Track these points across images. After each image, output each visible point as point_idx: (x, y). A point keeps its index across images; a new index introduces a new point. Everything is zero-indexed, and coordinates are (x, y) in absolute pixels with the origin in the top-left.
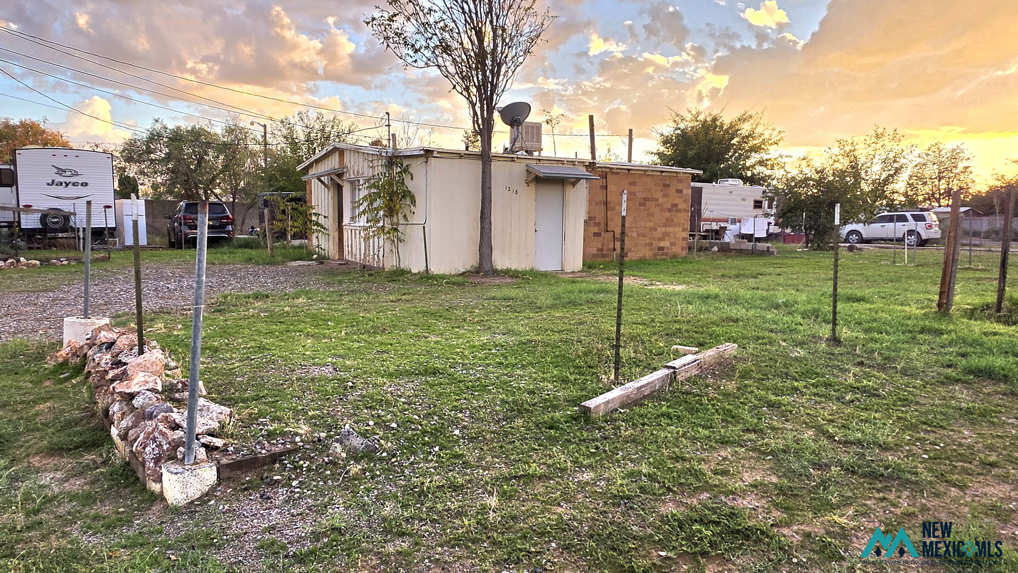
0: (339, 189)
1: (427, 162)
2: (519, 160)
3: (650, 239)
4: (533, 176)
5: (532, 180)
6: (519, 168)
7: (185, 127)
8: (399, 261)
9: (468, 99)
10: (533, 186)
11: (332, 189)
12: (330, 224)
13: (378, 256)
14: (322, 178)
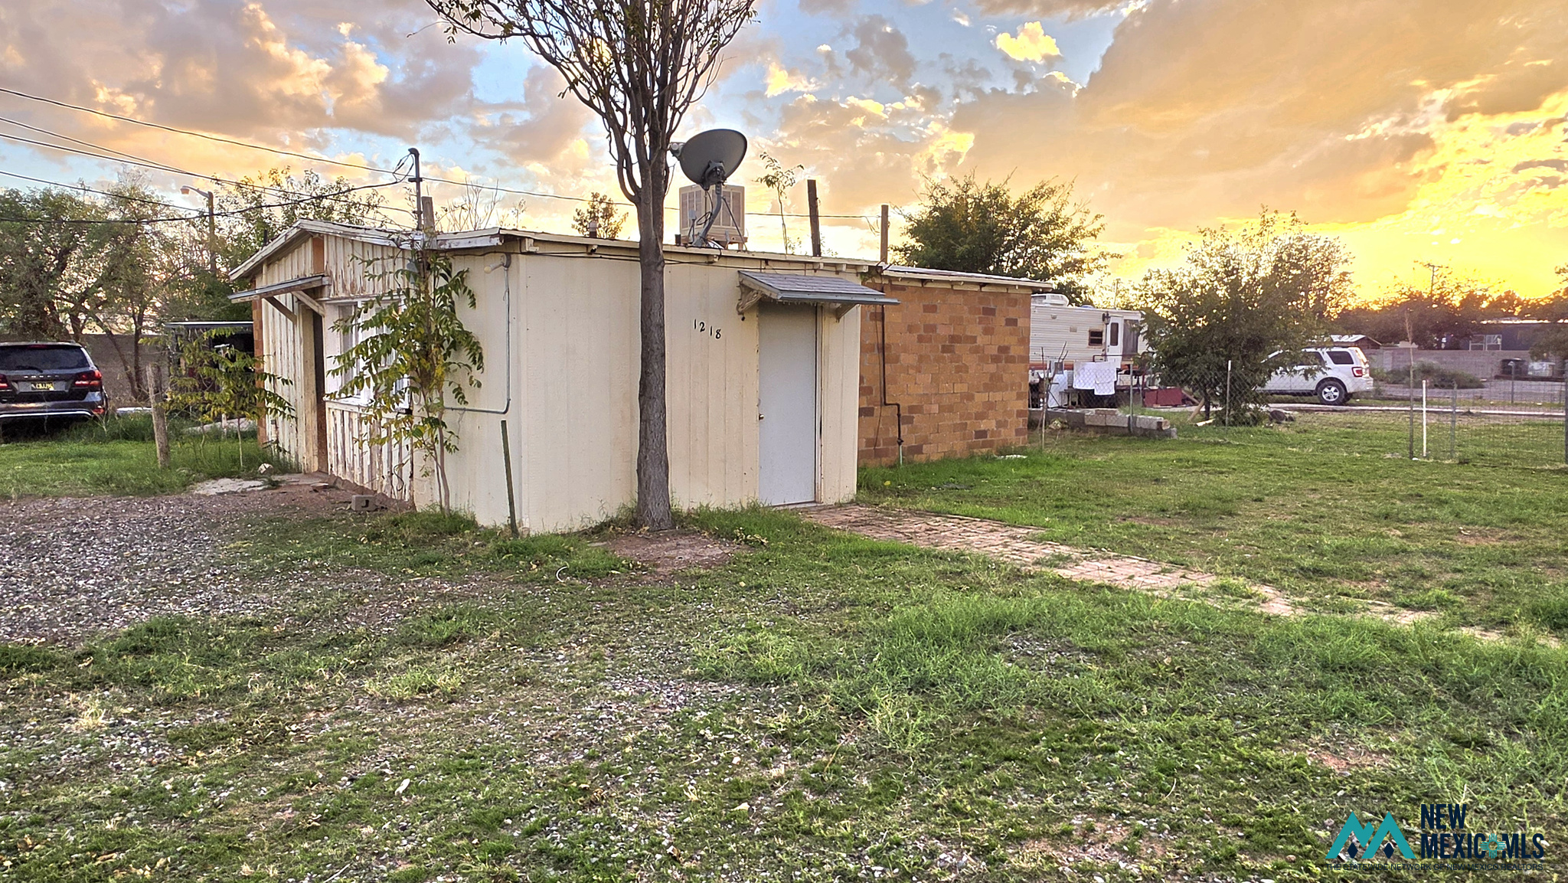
0: (316, 322)
1: (507, 266)
2: (722, 262)
3: (961, 417)
4: (754, 299)
5: (751, 309)
6: (722, 280)
7: (28, 192)
8: (447, 496)
9: (604, 115)
10: (753, 319)
11: (300, 321)
12: (297, 394)
13: (400, 478)
14: (281, 298)
